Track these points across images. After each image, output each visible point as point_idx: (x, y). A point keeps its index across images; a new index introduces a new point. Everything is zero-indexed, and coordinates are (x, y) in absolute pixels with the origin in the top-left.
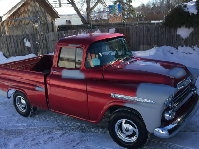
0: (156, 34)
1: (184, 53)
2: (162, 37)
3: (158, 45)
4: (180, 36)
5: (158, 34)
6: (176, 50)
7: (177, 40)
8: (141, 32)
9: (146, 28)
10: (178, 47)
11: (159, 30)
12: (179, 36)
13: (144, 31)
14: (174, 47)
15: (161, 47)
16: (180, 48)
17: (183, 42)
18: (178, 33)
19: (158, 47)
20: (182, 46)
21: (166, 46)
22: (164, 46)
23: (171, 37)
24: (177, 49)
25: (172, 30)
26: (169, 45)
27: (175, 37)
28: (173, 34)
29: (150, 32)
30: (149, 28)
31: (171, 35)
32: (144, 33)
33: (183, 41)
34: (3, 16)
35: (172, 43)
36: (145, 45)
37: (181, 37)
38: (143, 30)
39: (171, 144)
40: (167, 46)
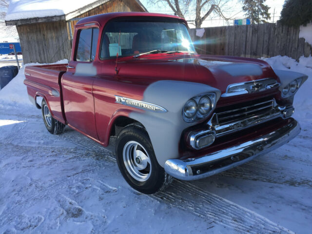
0: (266, 38)
1: (308, 67)
2: (276, 43)
3: (268, 54)
4: (305, 40)
5: (269, 39)
6: (296, 63)
7: (298, 46)
8: (243, 34)
9: (251, 29)
10: (299, 58)
11: (272, 32)
12: (303, 39)
13: (248, 34)
14: (293, 58)
15: (272, 58)
16: (302, 59)
17: (308, 50)
18: (301, 35)
19: (268, 57)
20: (306, 56)
21: (280, 56)
22: (278, 56)
23: (289, 42)
24: (298, 61)
25: (292, 31)
26: (286, 55)
27: (297, 41)
28: (294, 38)
29: (256, 35)
30: (255, 29)
31: (290, 39)
32: (248, 35)
33: (309, 48)
34: (68, 14)
35: (291, 52)
36: (248, 54)
37: (305, 42)
38: (247, 31)
39: (216, 197)
40: (282, 56)
